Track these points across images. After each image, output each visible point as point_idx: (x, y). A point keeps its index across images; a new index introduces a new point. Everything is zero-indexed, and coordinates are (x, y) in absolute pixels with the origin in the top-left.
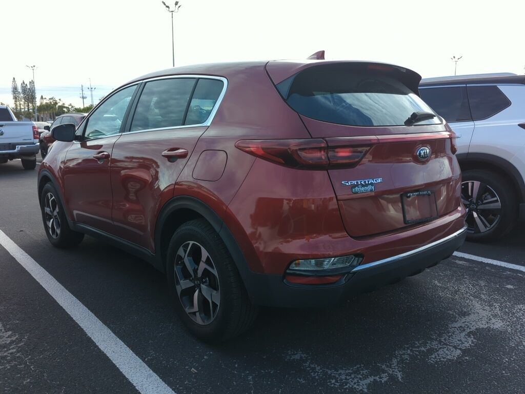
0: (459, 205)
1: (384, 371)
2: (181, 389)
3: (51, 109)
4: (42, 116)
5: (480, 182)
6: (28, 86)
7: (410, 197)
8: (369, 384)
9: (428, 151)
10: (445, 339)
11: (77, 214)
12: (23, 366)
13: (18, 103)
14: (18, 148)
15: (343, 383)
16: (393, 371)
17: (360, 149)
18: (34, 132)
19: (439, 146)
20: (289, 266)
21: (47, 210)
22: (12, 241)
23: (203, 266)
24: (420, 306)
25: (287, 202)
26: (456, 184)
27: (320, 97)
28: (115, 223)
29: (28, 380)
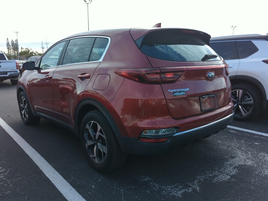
0: (230, 102)
1: (190, 187)
2: (86, 196)
3: (27, 54)
4: (22, 57)
5: (242, 90)
6: (15, 42)
7: (204, 98)
8: (183, 193)
9: (213, 74)
10: (222, 170)
11: (36, 107)
12: (6, 185)
13: (9, 51)
14: (9, 74)
15: (169, 193)
16: (195, 187)
17: (178, 73)
18: (17, 66)
19: (219, 72)
20: (141, 133)
21: (22, 105)
22: (4, 122)
23: (98, 133)
24: (210, 153)
25: (141, 100)
26: (229, 91)
27: (158, 47)
28: (55, 112)
29: (9, 192)
